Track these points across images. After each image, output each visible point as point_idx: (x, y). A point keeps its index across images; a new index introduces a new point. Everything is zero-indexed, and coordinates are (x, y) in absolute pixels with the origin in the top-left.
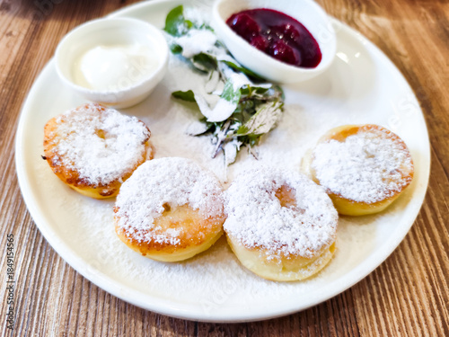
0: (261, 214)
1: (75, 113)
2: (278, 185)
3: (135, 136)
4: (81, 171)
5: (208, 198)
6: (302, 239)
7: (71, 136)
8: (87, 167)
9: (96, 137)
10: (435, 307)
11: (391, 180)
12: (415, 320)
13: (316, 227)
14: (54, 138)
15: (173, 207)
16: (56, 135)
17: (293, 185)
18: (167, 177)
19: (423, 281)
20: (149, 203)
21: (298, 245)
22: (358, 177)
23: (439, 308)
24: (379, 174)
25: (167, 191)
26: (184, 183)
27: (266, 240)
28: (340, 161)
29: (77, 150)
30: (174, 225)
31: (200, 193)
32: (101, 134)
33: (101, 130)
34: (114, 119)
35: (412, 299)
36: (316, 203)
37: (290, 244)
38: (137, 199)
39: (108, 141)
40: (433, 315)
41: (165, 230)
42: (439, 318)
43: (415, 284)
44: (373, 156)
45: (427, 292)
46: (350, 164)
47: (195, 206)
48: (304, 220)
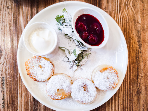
0: (79, 93)
1: (32, 60)
2: (84, 85)
3: (49, 68)
4: (37, 79)
5: (67, 88)
6: (87, 100)
7: (33, 68)
8: (38, 78)
9: (39, 68)
10: (123, 103)
11: (111, 86)
12: (118, 105)
13: (91, 97)
14: (28, 68)
15: (60, 90)
16: (29, 68)
17: (88, 85)
18: (58, 82)
19: (122, 97)
20: (54, 89)
21: (86, 101)
22: (103, 84)
23: (124, 103)
24: (109, 84)
25: (58, 86)
26: (62, 83)
27: (80, 99)
28: (100, 80)
29: (35, 73)
30: (59, 94)
31: (66, 86)
32: (41, 67)
33: (40, 65)
34: (43, 62)
35: (118, 101)
36: (92, 91)
37: (84, 101)
38: (51, 88)
39: (43, 69)
40: (122, 104)
41: (58, 96)
42: (123, 105)
43: (120, 98)
44: (109, 79)
45: (122, 99)
46: (103, 80)
47: (65, 90)
48: (89, 95)
